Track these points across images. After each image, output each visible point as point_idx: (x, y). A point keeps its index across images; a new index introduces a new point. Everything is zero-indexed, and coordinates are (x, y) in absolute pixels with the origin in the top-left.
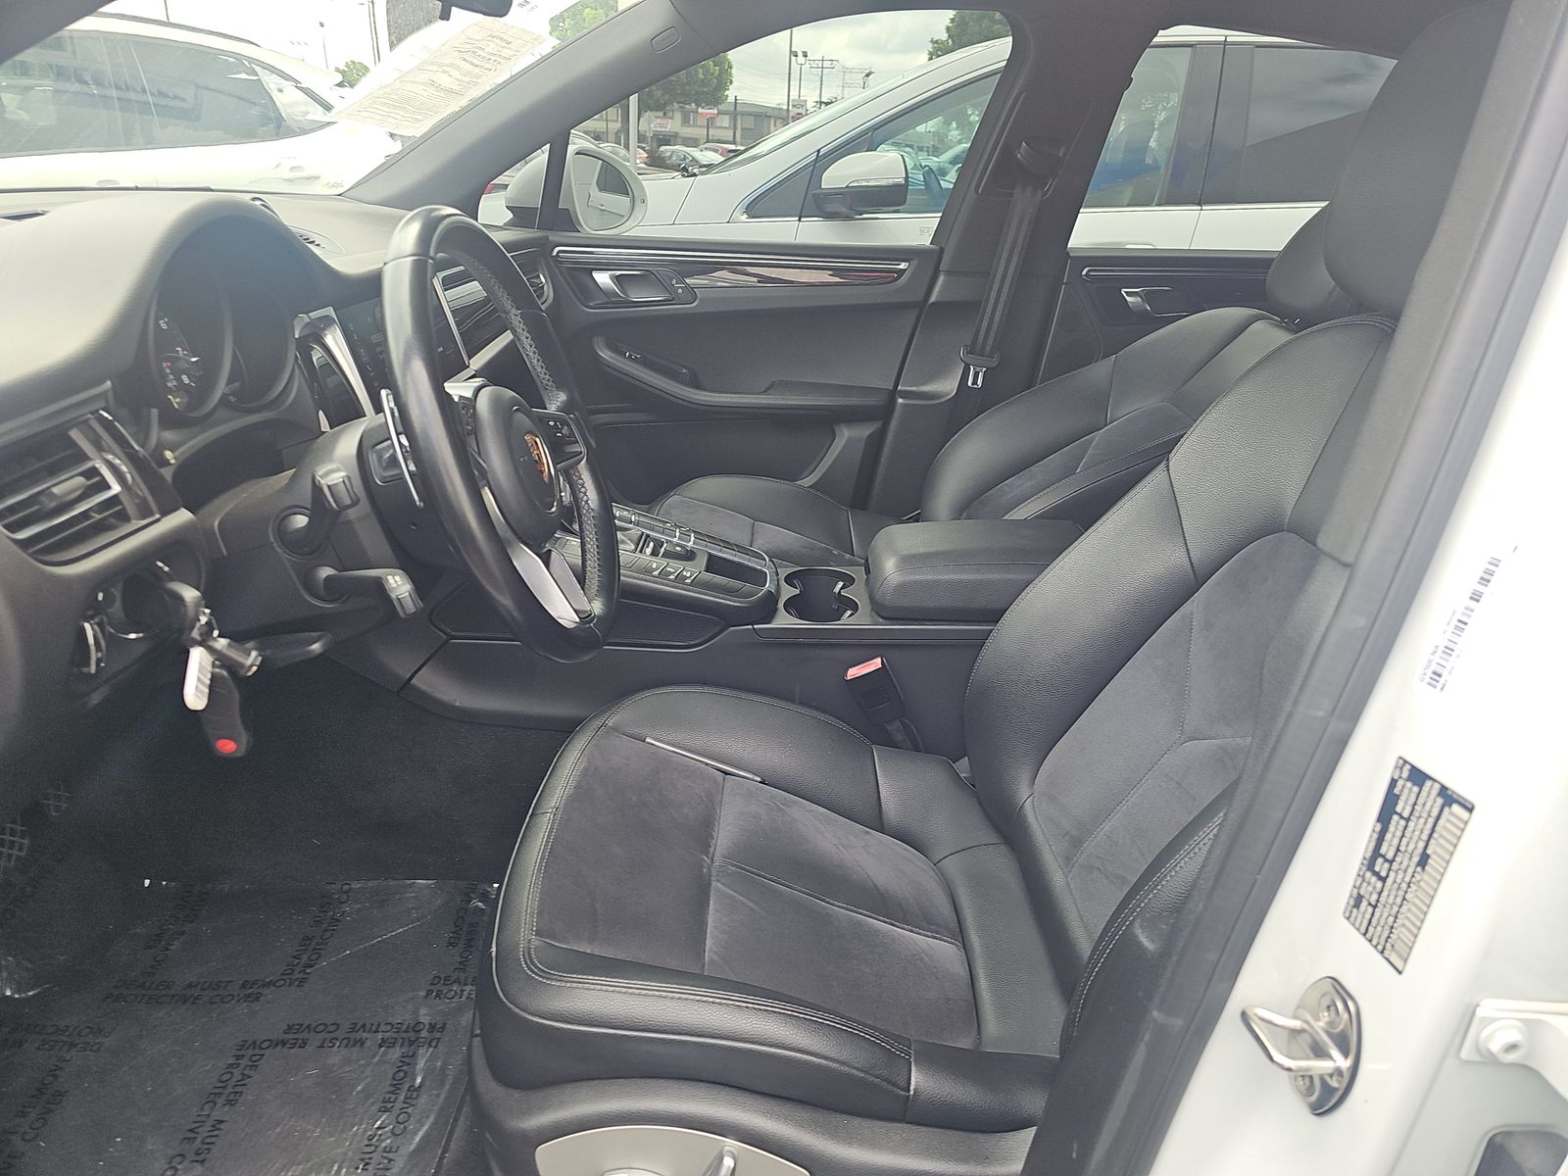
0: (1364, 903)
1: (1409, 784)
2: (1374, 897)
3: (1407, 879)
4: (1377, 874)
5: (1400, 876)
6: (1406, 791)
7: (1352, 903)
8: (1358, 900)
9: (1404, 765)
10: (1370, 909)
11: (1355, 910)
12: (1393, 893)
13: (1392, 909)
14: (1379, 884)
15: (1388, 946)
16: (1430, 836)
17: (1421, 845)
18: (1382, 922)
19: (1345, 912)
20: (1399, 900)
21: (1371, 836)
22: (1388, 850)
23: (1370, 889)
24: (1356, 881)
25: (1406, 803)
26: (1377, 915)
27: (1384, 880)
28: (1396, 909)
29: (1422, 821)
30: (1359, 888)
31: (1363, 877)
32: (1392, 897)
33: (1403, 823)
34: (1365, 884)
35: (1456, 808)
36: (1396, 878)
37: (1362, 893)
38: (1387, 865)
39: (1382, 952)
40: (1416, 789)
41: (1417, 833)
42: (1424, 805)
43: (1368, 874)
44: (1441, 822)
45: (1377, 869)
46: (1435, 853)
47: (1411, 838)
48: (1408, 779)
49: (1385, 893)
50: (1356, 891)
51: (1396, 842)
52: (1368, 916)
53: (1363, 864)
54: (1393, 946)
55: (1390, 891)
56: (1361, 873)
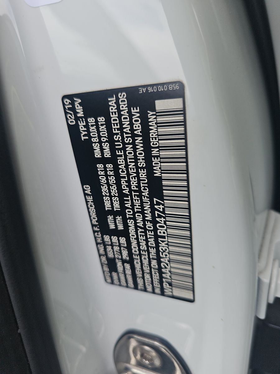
0: (119, 264)
1: (91, 120)
2: (125, 253)
3: (149, 218)
4: (116, 233)
5: (140, 219)
6: (93, 129)
7: (106, 269)
8: (111, 265)
9: (73, 103)
10: (128, 266)
11: (114, 275)
12: (142, 239)
13: (149, 253)
14: (123, 240)
15: (165, 285)
16: (148, 158)
17: (143, 174)
18: (147, 269)
19: (106, 280)
20: (152, 242)
21: (87, 202)
22: (112, 204)
23: (116, 248)
24: (98, 250)
25: (100, 142)
26: (138, 266)
27: (125, 233)
28: (153, 251)
29: (129, 148)
30: (106, 254)
31: (104, 242)
32: (143, 243)
33: (110, 166)
34: (109, 248)
35: (160, 105)
36: (136, 223)
37: (111, 255)
38: (119, 218)
39: (163, 293)
40: (101, 120)
41: (132, 165)
42: (121, 129)
43: (107, 238)
44: (153, 133)
45: (112, 226)
46: (163, 171)
47: (128, 174)
48: (86, 116)
49: (134, 244)
50: (104, 259)
51: (114, 190)
52: (129, 272)
53: (94, 232)
54: (170, 284)
55: (137, 239)
56: (99, 240)
